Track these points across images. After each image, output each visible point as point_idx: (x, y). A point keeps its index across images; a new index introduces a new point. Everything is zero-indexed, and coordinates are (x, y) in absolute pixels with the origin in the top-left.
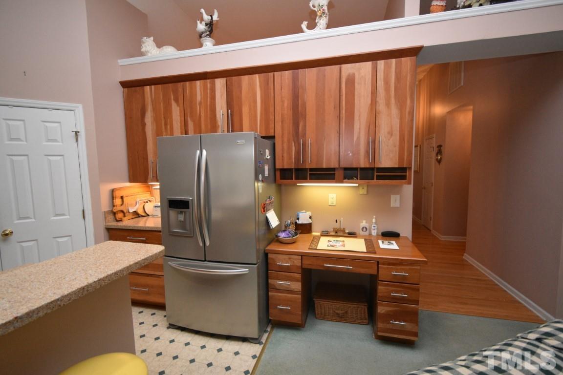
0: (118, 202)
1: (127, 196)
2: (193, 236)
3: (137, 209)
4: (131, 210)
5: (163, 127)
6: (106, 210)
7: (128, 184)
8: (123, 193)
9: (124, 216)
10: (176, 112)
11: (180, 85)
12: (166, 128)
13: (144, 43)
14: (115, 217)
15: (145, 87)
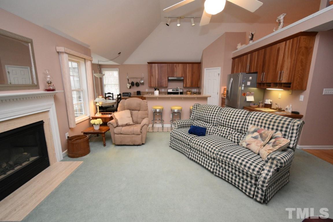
6: (222, 93)
14: (224, 95)
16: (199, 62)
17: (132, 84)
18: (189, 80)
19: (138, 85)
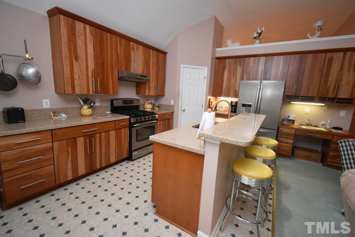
5: (232, 76)
10: (239, 70)
11: (243, 59)
15: (226, 60)
18: (152, 82)
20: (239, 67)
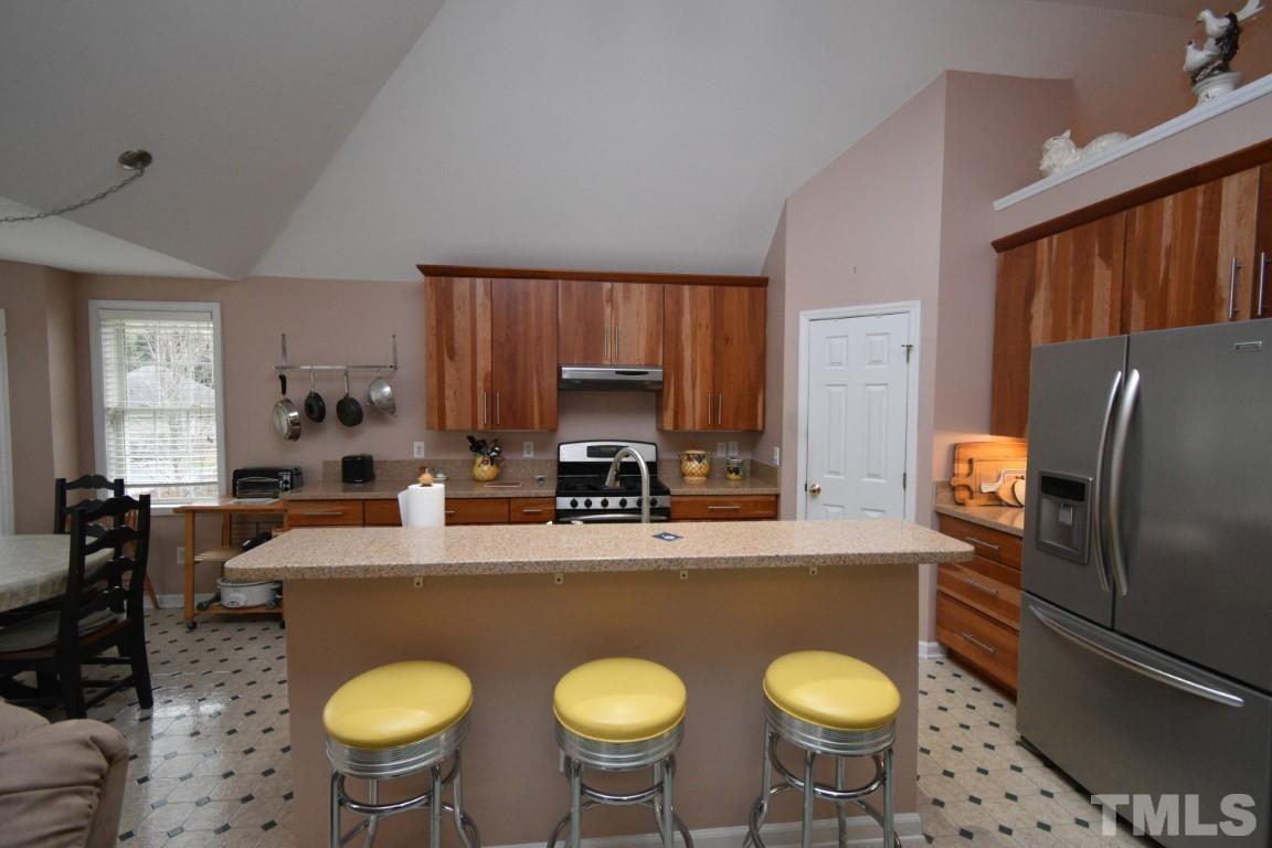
0: (962, 468)
1: (980, 461)
2: (1088, 564)
3: (999, 489)
4: (986, 488)
5: (1069, 318)
6: (939, 480)
7: (988, 438)
8: (971, 453)
9: (971, 498)
10: (1103, 280)
11: (1119, 220)
12: (1075, 320)
13: (1048, 150)
14: (954, 495)
15: (1039, 242)
16: (757, 273)
17: (314, 409)
18: (694, 387)
19: (351, 413)
20: (1099, 265)
